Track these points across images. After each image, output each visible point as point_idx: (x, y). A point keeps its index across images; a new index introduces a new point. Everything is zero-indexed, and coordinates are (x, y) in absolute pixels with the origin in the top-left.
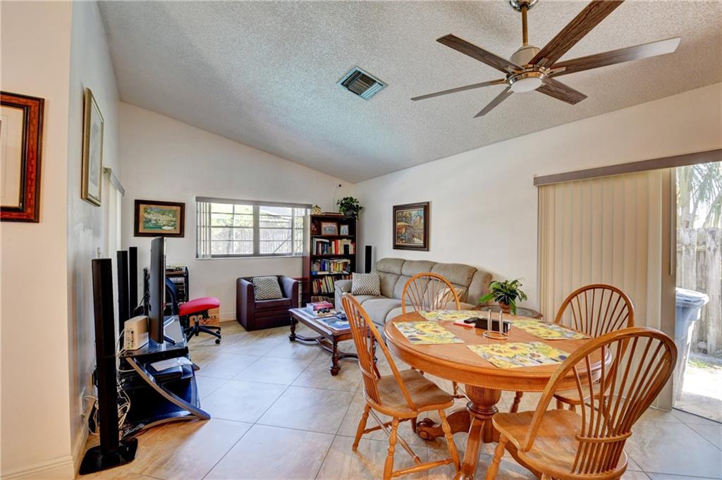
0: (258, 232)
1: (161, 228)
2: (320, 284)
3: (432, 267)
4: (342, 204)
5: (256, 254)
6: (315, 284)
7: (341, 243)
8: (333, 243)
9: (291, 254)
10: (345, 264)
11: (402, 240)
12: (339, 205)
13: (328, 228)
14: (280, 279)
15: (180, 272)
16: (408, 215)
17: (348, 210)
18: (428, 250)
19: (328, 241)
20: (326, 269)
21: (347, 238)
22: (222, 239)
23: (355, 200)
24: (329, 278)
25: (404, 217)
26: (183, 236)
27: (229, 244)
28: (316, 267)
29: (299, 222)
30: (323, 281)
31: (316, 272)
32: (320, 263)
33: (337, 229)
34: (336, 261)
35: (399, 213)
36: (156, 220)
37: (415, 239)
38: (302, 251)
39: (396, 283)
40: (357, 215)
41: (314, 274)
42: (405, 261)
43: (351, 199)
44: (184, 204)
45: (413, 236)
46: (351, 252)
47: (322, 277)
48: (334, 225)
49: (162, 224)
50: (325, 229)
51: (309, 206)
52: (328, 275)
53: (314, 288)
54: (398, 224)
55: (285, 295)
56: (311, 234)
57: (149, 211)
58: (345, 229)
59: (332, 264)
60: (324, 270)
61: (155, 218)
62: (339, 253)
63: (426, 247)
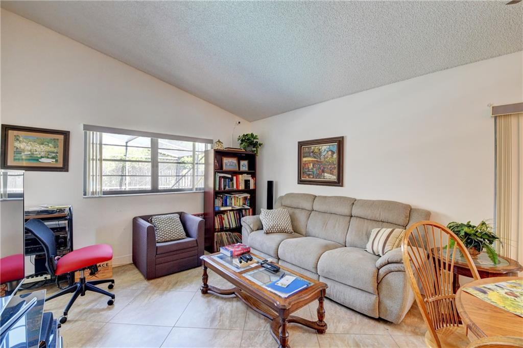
0: (157, 166)
1: (38, 160)
2: (222, 219)
3: (353, 204)
4: (242, 141)
5: (155, 190)
6: (217, 220)
7: (242, 178)
8: (235, 178)
9: (192, 190)
10: (245, 198)
11: (309, 175)
12: (240, 142)
13: (229, 163)
14: (182, 217)
15: (62, 214)
16: (316, 150)
17: (248, 146)
18: (342, 186)
19: (230, 176)
20: (228, 204)
21: (247, 173)
22: (115, 174)
23: (256, 136)
24: (232, 213)
25: (312, 152)
26: (67, 170)
27: (122, 179)
28: (218, 202)
29: (201, 157)
30: (225, 216)
31: (219, 207)
32: (222, 198)
33: (237, 164)
34: (237, 196)
35: (305, 149)
36: (30, 151)
37: (326, 174)
38: (203, 186)
39: (308, 219)
40: (257, 151)
41: (217, 209)
42: (316, 196)
43: (252, 135)
44: (69, 132)
45: (323, 171)
46: (252, 187)
47: (224, 212)
48: (234, 161)
49: (39, 156)
50: (226, 165)
51: (211, 141)
52: (230, 210)
53: (216, 224)
54: (305, 159)
55: (188, 235)
56: (215, 169)
57: (21, 139)
58: (244, 165)
59: (233, 200)
60: (226, 205)
61: (29, 148)
62: (240, 188)
63: (339, 182)
